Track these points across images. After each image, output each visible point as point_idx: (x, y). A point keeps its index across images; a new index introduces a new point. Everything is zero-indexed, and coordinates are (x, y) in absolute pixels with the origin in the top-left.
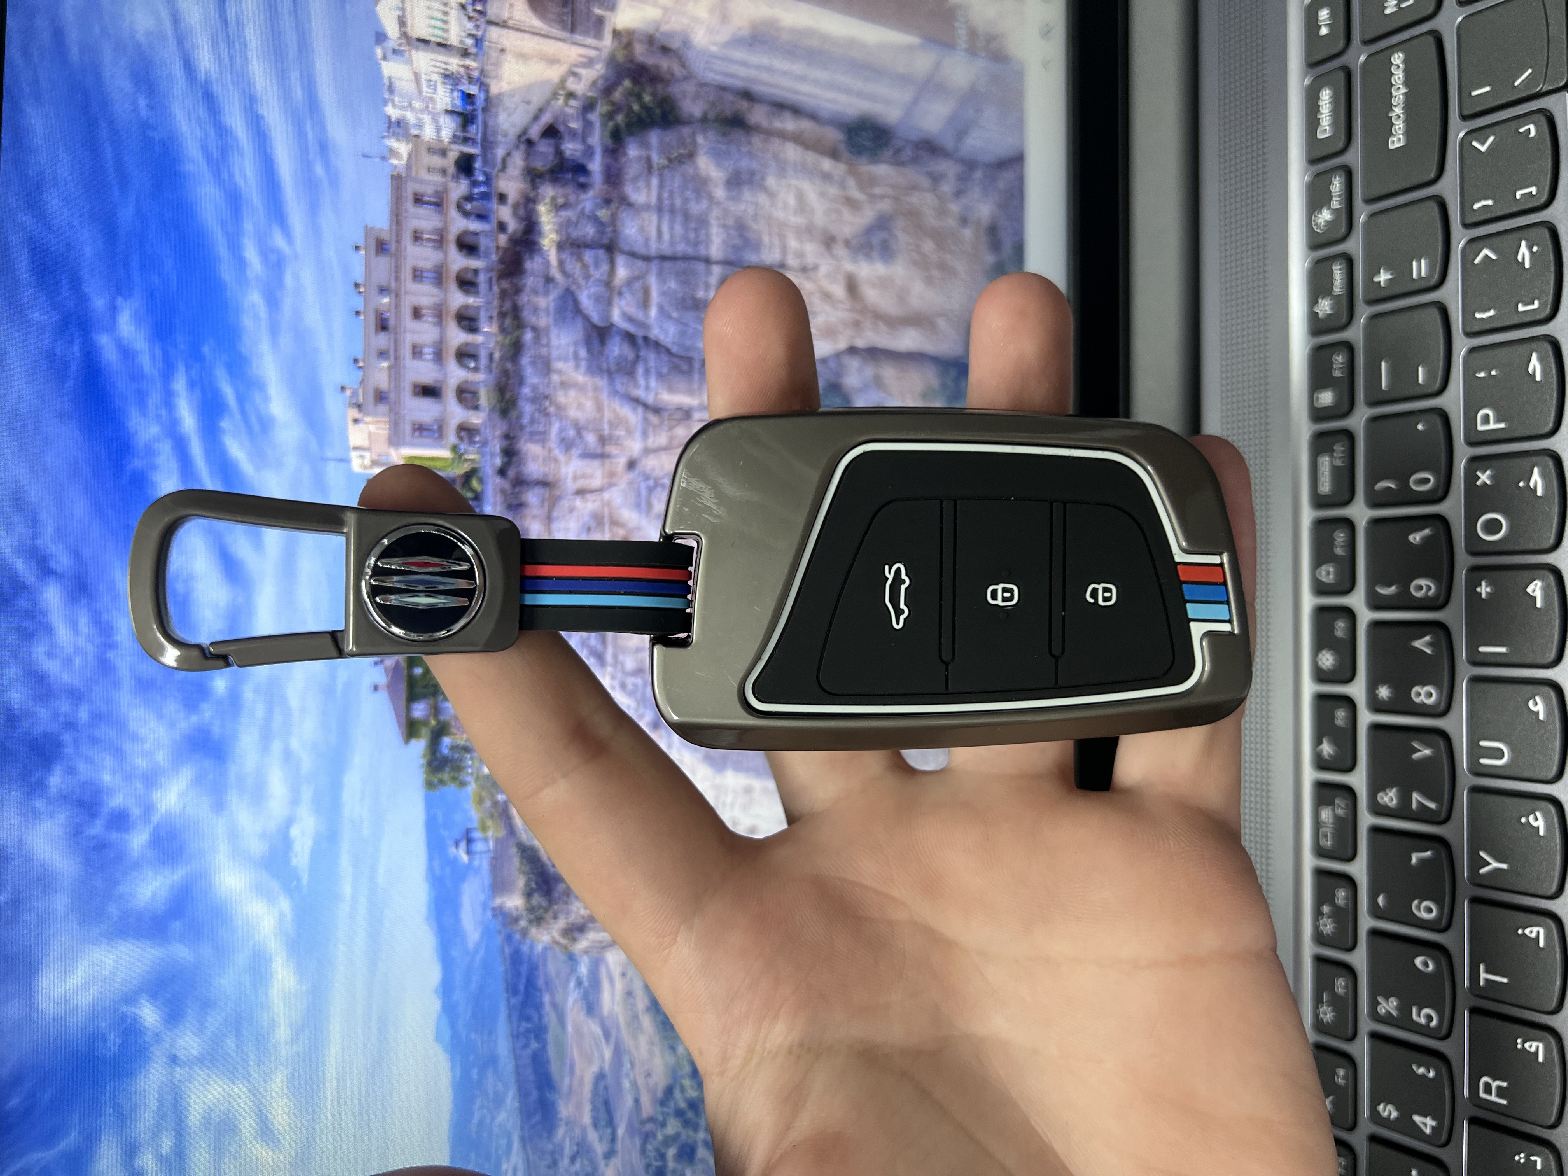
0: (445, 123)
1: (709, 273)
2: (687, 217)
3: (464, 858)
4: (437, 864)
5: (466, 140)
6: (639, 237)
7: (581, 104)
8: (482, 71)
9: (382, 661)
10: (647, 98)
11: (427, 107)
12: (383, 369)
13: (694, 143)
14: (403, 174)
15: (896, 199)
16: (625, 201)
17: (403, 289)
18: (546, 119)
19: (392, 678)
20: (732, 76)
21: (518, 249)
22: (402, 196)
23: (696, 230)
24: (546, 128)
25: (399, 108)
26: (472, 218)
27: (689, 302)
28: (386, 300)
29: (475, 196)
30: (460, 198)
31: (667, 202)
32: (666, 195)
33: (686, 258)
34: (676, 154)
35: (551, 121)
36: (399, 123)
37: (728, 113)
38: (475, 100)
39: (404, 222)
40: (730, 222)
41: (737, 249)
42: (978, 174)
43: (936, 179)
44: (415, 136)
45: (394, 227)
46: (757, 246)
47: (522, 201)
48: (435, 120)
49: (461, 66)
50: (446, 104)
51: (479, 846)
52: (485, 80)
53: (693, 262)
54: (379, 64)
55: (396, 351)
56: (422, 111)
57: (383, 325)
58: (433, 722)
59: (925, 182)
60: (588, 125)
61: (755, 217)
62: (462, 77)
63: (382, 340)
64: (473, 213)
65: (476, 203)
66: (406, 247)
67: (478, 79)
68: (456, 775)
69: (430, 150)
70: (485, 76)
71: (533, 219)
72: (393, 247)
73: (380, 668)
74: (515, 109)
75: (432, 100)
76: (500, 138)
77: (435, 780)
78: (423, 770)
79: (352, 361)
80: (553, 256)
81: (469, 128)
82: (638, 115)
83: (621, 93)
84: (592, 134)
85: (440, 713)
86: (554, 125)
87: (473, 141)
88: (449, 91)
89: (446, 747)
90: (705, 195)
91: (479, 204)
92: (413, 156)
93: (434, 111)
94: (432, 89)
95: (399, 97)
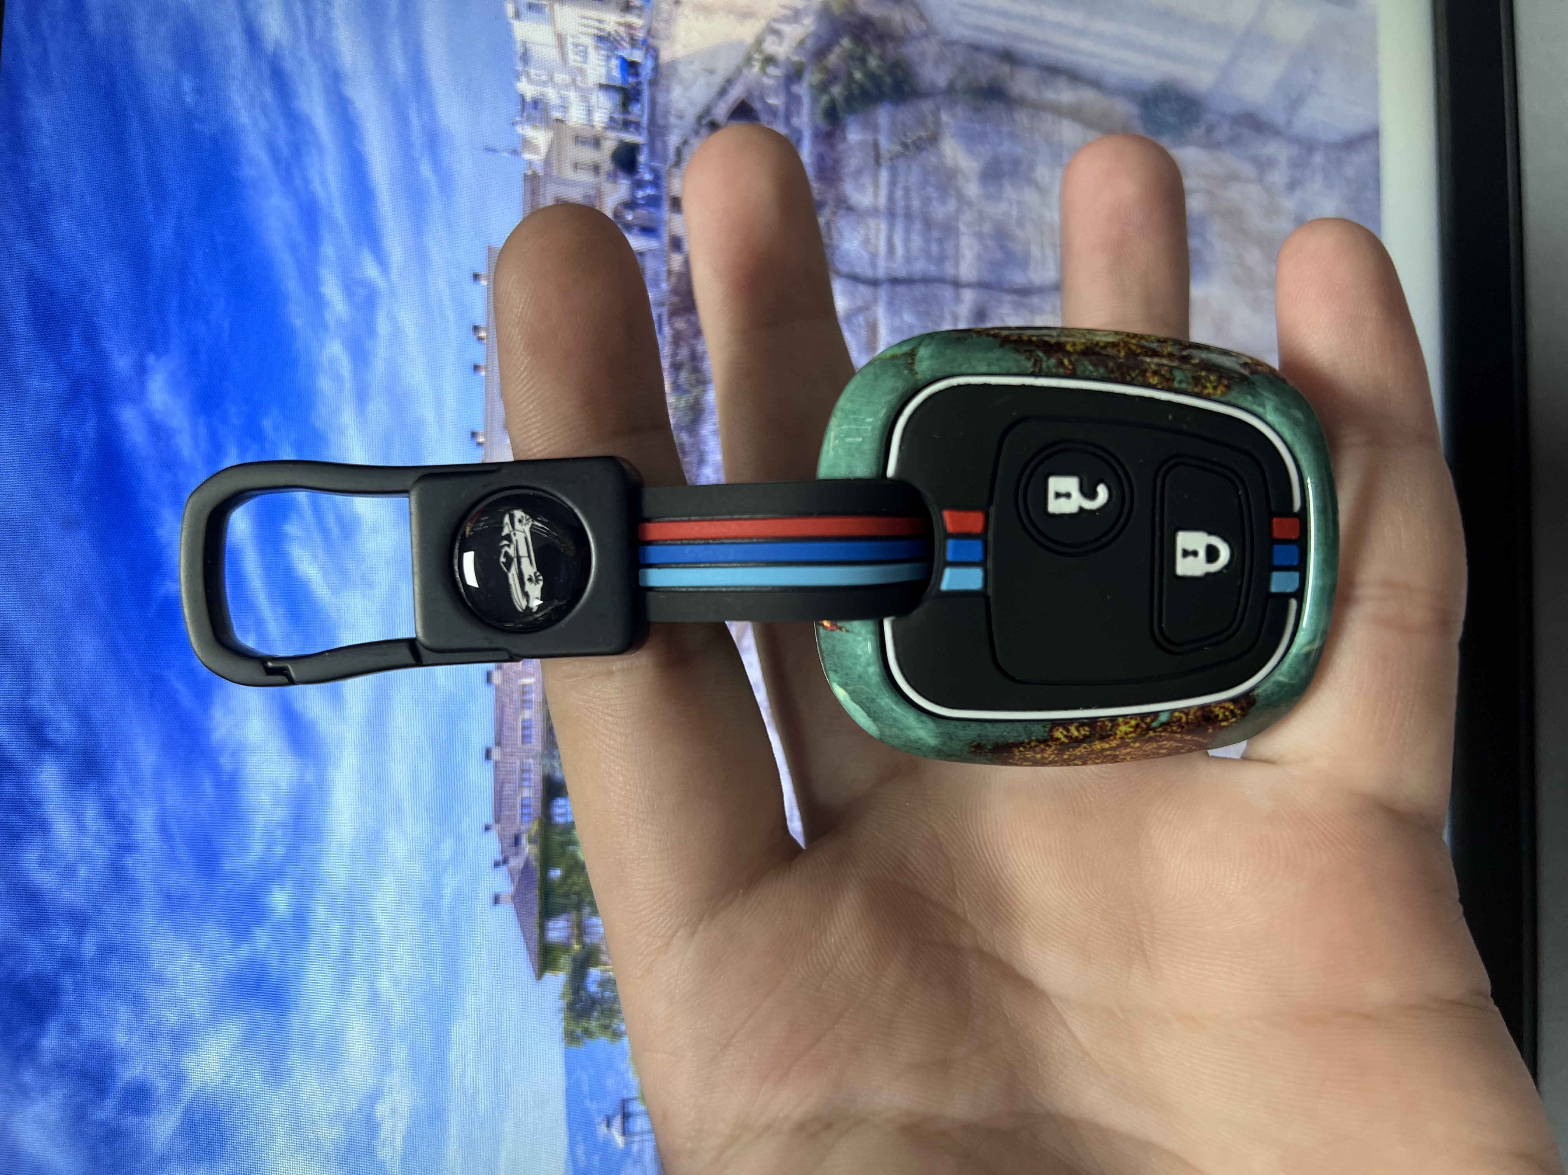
0: (598, 102)
1: (958, 300)
2: (928, 224)
3: (619, 1140)
4: (580, 1149)
5: (626, 125)
6: (863, 253)
7: (784, 72)
8: (649, 32)
9: (505, 861)
10: (873, 63)
11: (574, 81)
13: (937, 123)
14: (541, 173)
15: (1210, 193)
16: (844, 205)
18: (736, 93)
19: (520, 884)
20: (988, 30)
23: (940, 241)
24: (735, 106)
25: (537, 83)
26: (635, 231)
29: (640, 202)
30: (618, 205)
31: (900, 204)
32: (899, 193)
33: (927, 280)
34: (914, 138)
35: (744, 96)
36: (536, 103)
37: (984, 81)
38: (640, 70)
40: (987, 228)
41: (996, 266)
42: (1318, 158)
43: (1263, 165)
44: (557, 120)
46: (1023, 262)
48: (585, 99)
49: (620, 24)
50: (600, 77)
51: (640, 1124)
52: (651, 41)
53: (936, 285)
54: (509, 24)
56: (567, 87)
58: (576, 947)
59: (1247, 170)
60: (793, 101)
61: (1020, 222)
62: (622, 38)
64: (636, 225)
65: (642, 212)
67: (645, 42)
68: (607, 1022)
69: (579, 140)
70: (653, 37)
73: (503, 869)
74: (695, 81)
75: (581, 71)
76: (673, 120)
77: (579, 1031)
78: (562, 1015)
79: (470, 435)
81: (630, 109)
82: (862, 87)
83: (838, 57)
84: (799, 113)
85: (586, 934)
86: (747, 101)
87: (637, 125)
88: (603, 58)
89: (595, 982)
90: (953, 193)
91: (645, 212)
92: (555, 148)
93: (584, 86)
94: (581, 56)
95: (536, 68)
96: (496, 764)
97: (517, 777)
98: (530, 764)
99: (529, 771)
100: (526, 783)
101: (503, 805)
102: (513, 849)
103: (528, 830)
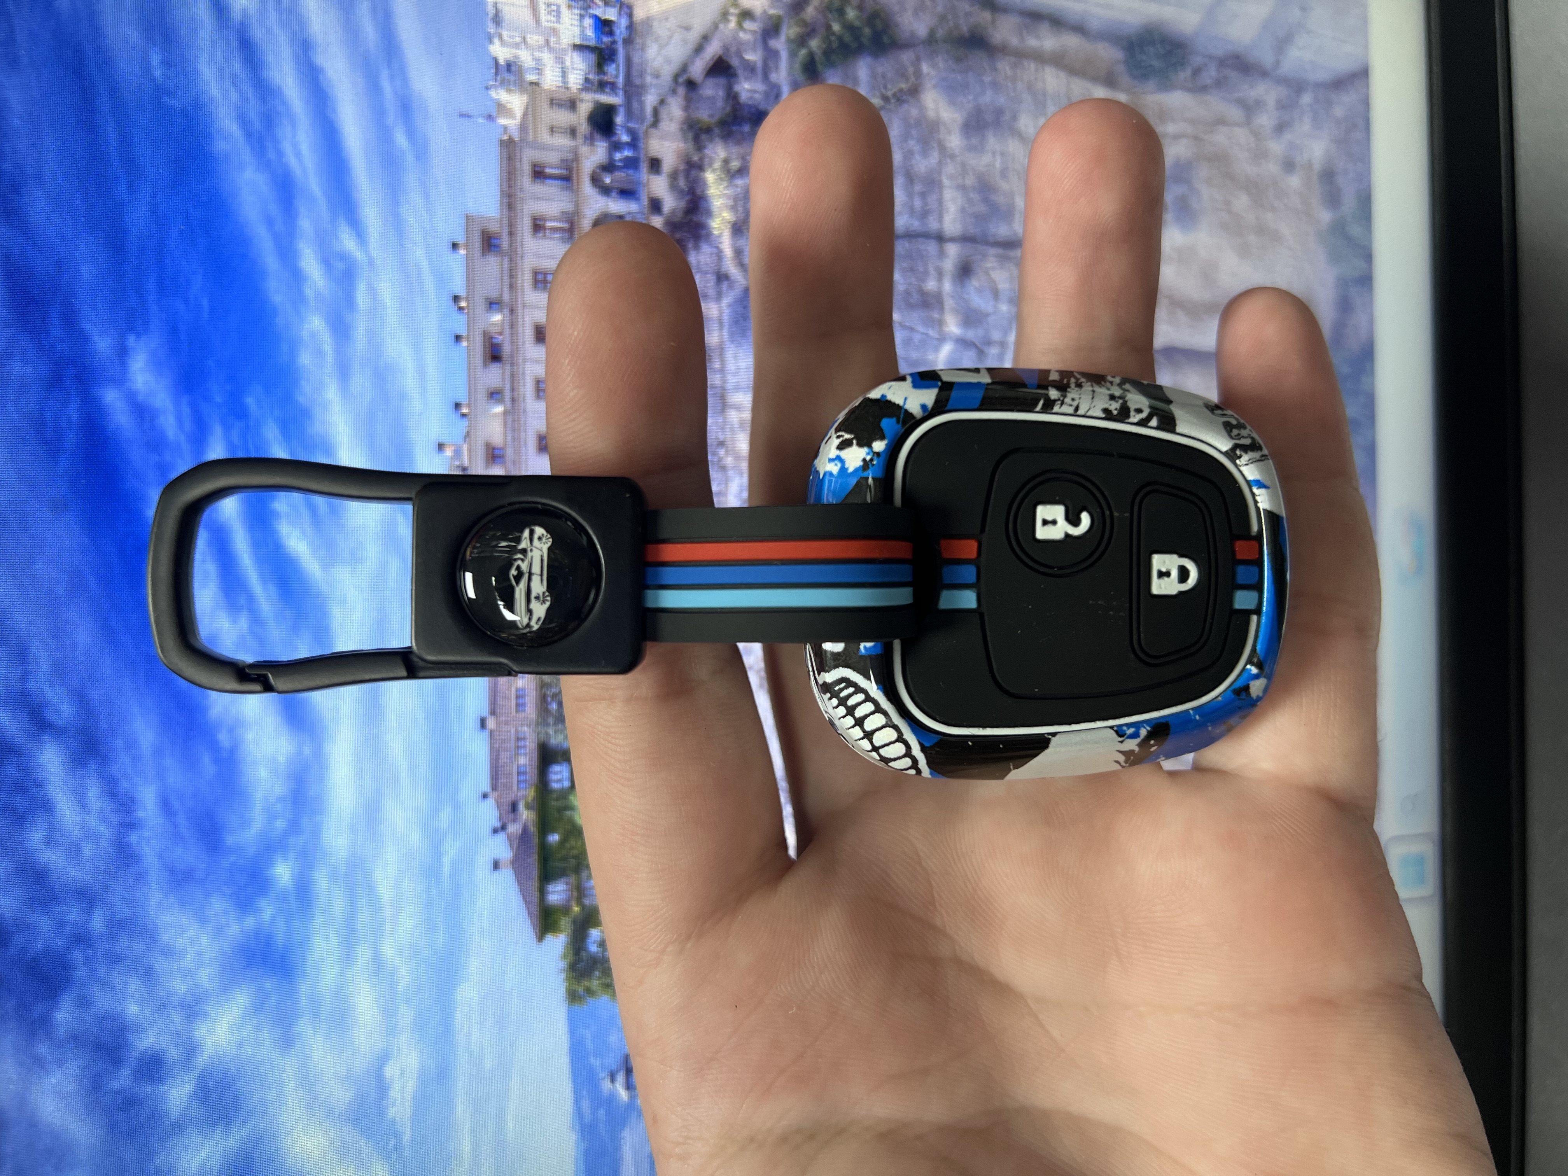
0: (572, 62)
1: (942, 254)
3: (623, 1094)
4: (586, 1104)
5: (602, 86)
7: (761, 25)
9: (503, 828)
10: (851, 14)
11: (547, 42)
12: (495, 415)
13: (918, 74)
14: (517, 139)
15: (1196, 138)
17: (520, 301)
18: (713, 50)
19: (518, 850)
21: (678, 235)
22: (515, 169)
23: (923, 195)
24: (711, 63)
25: (510, 45)
26: (614, 194)
27: (916, 296)
28: (497, 318)
29: (618, 164)
30: (595, 168)
33: (910, 235)
34: (895, 90)
35: (720, 52)
36: (509, 66)
37: (965, 29)
38: (615, 29)
39: (519, 207)
40: (970, 181)
41: (980, 219)
42: (1306, 99)
43: (1250, 108)
44: (532, 83)
45: (505, 212)
46: (1007, 214)
47: (682, 167)
48: (559, 60)
50: (574, 37)
53: (920, 240)
55: (513, 390)
56: (540, 48)
57: (494, 354)
58: (576, 909)
59: (1235, 113)
60: (771, 55)
61: (1004, 173)
63: (494, 376)
64: (614, 189)
65: (619, 174)
66: (522, 242)
69: (554, 102)
71: (699, 191)
72: (505, 243)
73: (501, 837)
74: (670, 38)
75: (555, 32)
76: (649, 79)
77: (581, 990)
78: (563, 976)
79: (453, 406)
80: (726, 245)
81: (606, 69)
82: (840, 38)
83: (816, 9)
84: (777, 68)
85: (585, 896)
86: (724, 58)
87: (613, 86)
88: (577, 17)
89: (594, 942)
90: (935, 145)
91: (623, 174)
92: (530, 111)
93: (558, 46)
94: (554, 16)
95: (509, 30)
96: (491, 733)
97: (512, 744)
98: (525, 732)
99: (524, 739)
100: (522, 751)
101: (500, 773)
102: (511, 816)
103: (525, 797)
